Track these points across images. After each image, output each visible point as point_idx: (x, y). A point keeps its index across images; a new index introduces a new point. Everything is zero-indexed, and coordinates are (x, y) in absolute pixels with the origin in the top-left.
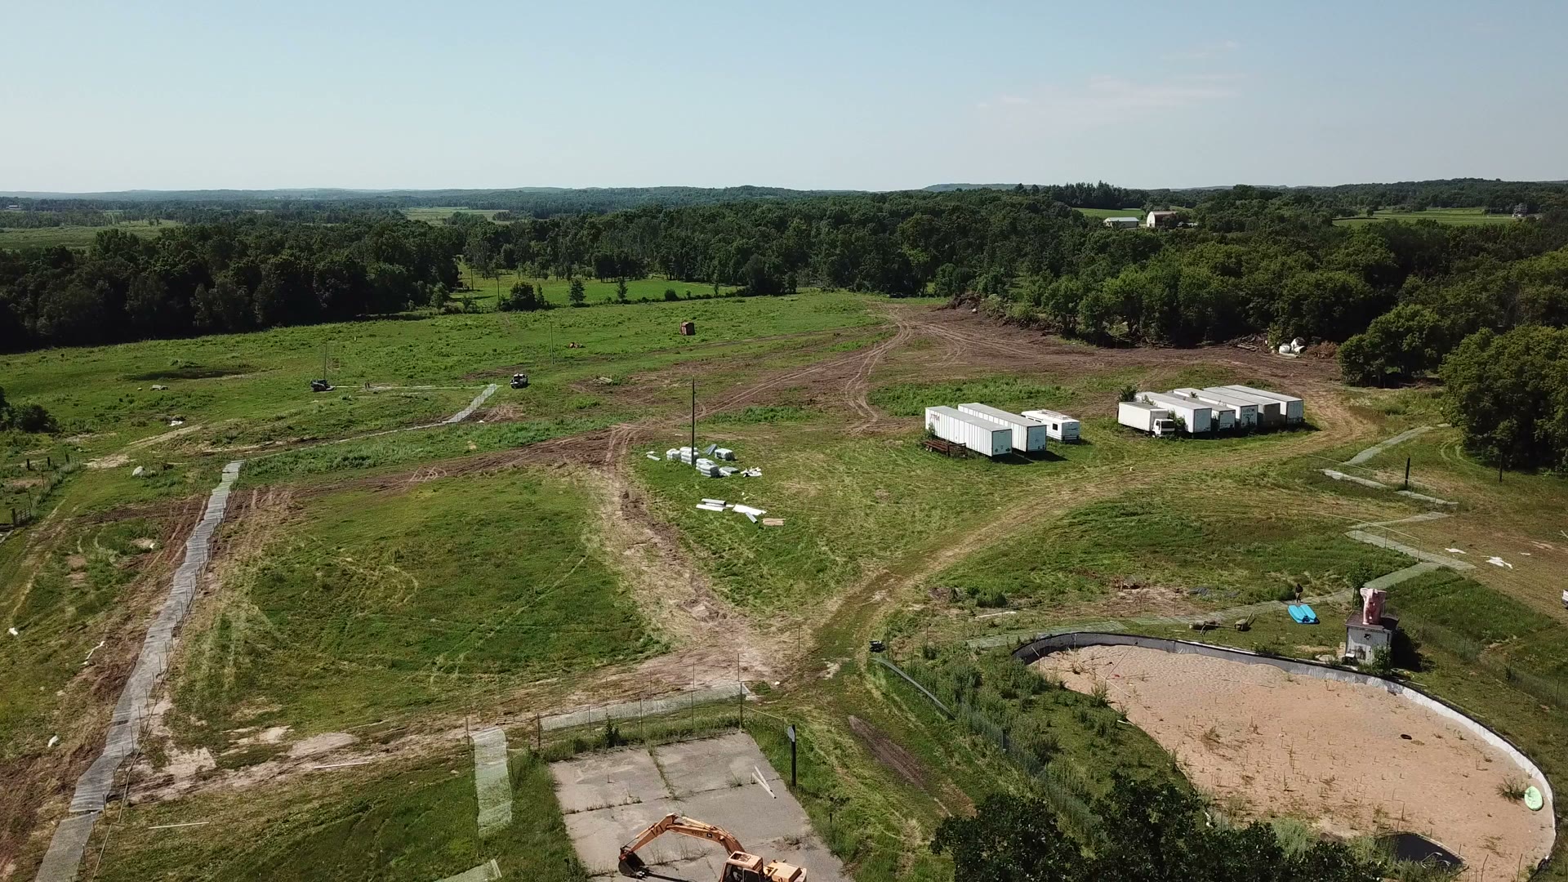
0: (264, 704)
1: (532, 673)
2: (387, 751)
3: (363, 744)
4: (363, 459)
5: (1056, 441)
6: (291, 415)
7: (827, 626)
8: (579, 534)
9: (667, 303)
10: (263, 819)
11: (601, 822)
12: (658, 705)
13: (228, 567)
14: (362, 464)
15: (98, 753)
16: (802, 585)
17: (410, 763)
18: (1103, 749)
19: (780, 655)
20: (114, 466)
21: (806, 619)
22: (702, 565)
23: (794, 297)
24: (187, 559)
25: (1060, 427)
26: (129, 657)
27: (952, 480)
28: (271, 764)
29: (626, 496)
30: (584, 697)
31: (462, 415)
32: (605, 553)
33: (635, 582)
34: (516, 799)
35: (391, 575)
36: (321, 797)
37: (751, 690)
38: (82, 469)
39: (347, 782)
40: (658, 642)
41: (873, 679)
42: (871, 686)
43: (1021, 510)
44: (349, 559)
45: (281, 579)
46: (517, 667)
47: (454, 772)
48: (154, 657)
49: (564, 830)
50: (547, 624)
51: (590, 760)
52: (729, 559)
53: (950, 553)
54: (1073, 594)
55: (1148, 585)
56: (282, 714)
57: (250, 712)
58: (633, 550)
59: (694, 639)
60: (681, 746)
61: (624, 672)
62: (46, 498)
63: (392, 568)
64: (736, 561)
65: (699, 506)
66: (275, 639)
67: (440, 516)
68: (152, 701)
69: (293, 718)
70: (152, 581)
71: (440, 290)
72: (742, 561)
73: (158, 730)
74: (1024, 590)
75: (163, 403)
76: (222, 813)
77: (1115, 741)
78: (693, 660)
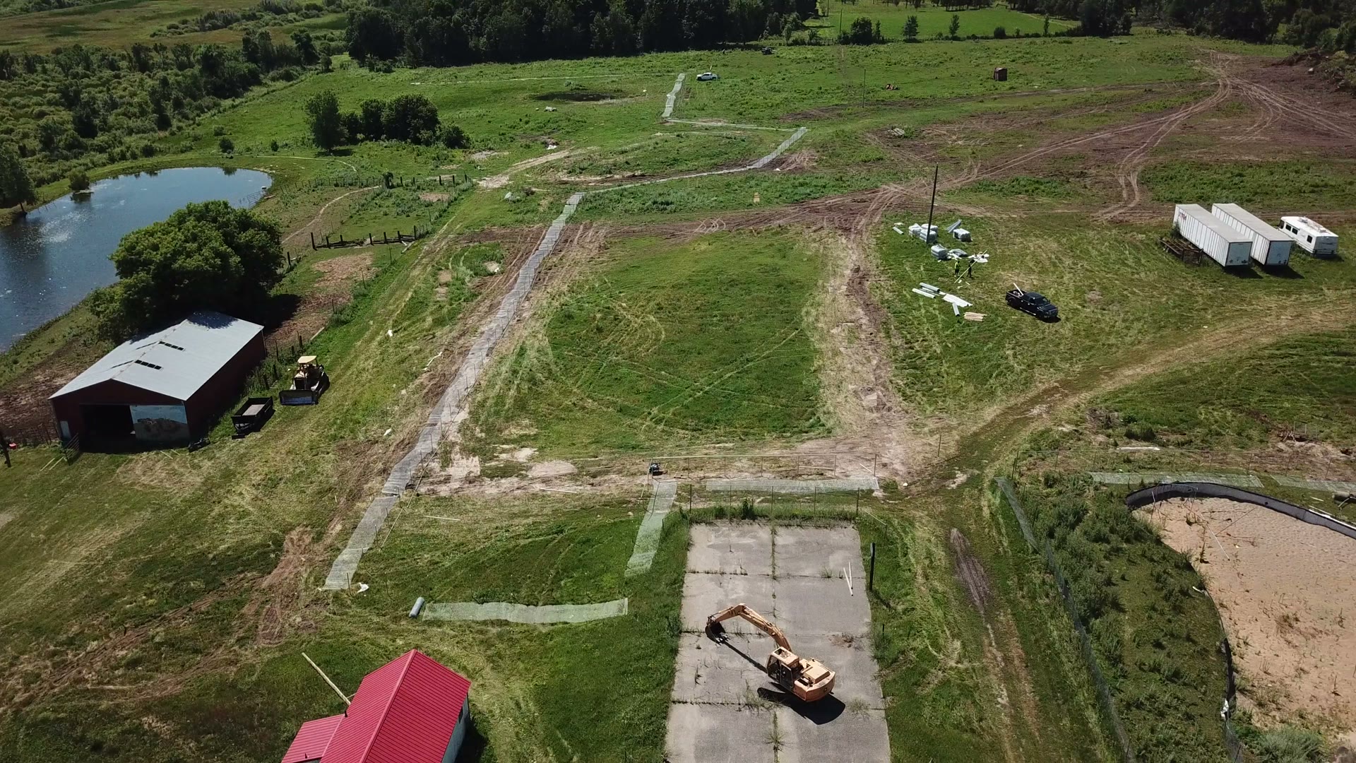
0: (526, 427)
1: (717, 435)
2: (592, 485)
3: (578, 475)
4: (668, 204)
5: (1308, 253)
6: (633, 150)
7: (976, 434)
8: (802, 306)
9: (995, 41)
10: (494, 525)
11: (712, 586)
12: (798, 486)
13: (541, 297)
14: (665, 209)
15: (412, 448)
16: (971, 388)
17: (603, 499)
18: (1162, 614)
19: (920, 458)
20: (496, 186)
21: (959, 424)
22: (892, 352)
23: (1125, 39)
24: (516, 286)
25: (1314, 241)
26: (454, 368)
27: (1173, 289)
28: (514, 479)
29: (857, 270)
30: (746, 466)
31: (767, 159)
32: (815, 328)
33: (828, 362)
34: (660, 550)
35: (648, 324)
36: (537, 515)
37: (881, 487)
38: (474, 186)
39: (557, 506)
40: (823, 425)
41: (990, 497)
42: (986, 503)
43: (1227, 332)
44: (624, 305)
45: (570, 317)
46: (707, 428)
47: (630, 513)
48: (470, 373)
49: (681, 586)
50: (744, 392)
51: (724, 527)
52: (917, 351)
53: (1130, 372)
54: (1230, 436)
55: (1315, 440)
56: (535, 438)
57: (514, 431)
58: (840, 329)
59: (855, 427)
60: (798, 529)
61: (786, 448)
62: (443, 213)
63: (652, 318)
64: (923, 354)
65: (914, 290)
66: (550, 372)
67: (704, 271)
68: (457, 410)
69: (541, 442)
70: (488, 303)
71: (794, 20)
72: (928, 355)
73: (454, 437)
74: (1182, 426)
75: (549, 125)
76: (471, 514)
77: (1177, 609)
78: (845, 448)
